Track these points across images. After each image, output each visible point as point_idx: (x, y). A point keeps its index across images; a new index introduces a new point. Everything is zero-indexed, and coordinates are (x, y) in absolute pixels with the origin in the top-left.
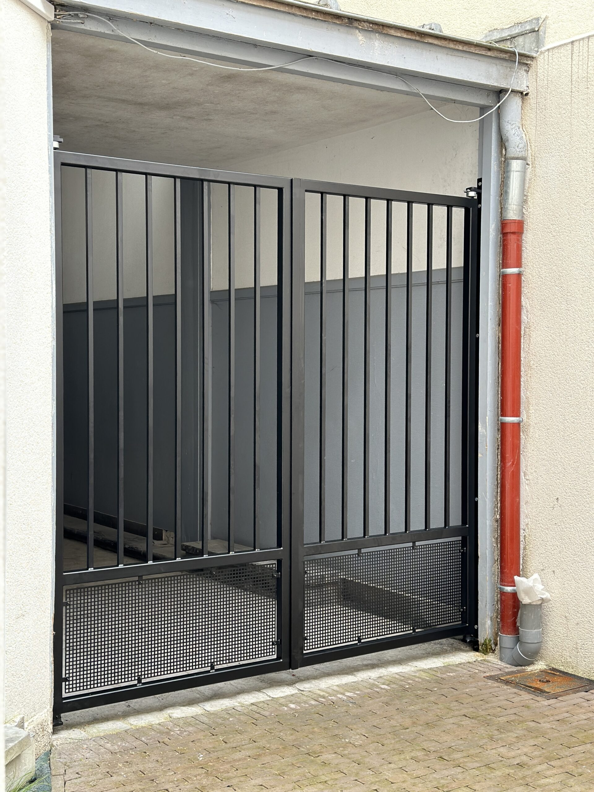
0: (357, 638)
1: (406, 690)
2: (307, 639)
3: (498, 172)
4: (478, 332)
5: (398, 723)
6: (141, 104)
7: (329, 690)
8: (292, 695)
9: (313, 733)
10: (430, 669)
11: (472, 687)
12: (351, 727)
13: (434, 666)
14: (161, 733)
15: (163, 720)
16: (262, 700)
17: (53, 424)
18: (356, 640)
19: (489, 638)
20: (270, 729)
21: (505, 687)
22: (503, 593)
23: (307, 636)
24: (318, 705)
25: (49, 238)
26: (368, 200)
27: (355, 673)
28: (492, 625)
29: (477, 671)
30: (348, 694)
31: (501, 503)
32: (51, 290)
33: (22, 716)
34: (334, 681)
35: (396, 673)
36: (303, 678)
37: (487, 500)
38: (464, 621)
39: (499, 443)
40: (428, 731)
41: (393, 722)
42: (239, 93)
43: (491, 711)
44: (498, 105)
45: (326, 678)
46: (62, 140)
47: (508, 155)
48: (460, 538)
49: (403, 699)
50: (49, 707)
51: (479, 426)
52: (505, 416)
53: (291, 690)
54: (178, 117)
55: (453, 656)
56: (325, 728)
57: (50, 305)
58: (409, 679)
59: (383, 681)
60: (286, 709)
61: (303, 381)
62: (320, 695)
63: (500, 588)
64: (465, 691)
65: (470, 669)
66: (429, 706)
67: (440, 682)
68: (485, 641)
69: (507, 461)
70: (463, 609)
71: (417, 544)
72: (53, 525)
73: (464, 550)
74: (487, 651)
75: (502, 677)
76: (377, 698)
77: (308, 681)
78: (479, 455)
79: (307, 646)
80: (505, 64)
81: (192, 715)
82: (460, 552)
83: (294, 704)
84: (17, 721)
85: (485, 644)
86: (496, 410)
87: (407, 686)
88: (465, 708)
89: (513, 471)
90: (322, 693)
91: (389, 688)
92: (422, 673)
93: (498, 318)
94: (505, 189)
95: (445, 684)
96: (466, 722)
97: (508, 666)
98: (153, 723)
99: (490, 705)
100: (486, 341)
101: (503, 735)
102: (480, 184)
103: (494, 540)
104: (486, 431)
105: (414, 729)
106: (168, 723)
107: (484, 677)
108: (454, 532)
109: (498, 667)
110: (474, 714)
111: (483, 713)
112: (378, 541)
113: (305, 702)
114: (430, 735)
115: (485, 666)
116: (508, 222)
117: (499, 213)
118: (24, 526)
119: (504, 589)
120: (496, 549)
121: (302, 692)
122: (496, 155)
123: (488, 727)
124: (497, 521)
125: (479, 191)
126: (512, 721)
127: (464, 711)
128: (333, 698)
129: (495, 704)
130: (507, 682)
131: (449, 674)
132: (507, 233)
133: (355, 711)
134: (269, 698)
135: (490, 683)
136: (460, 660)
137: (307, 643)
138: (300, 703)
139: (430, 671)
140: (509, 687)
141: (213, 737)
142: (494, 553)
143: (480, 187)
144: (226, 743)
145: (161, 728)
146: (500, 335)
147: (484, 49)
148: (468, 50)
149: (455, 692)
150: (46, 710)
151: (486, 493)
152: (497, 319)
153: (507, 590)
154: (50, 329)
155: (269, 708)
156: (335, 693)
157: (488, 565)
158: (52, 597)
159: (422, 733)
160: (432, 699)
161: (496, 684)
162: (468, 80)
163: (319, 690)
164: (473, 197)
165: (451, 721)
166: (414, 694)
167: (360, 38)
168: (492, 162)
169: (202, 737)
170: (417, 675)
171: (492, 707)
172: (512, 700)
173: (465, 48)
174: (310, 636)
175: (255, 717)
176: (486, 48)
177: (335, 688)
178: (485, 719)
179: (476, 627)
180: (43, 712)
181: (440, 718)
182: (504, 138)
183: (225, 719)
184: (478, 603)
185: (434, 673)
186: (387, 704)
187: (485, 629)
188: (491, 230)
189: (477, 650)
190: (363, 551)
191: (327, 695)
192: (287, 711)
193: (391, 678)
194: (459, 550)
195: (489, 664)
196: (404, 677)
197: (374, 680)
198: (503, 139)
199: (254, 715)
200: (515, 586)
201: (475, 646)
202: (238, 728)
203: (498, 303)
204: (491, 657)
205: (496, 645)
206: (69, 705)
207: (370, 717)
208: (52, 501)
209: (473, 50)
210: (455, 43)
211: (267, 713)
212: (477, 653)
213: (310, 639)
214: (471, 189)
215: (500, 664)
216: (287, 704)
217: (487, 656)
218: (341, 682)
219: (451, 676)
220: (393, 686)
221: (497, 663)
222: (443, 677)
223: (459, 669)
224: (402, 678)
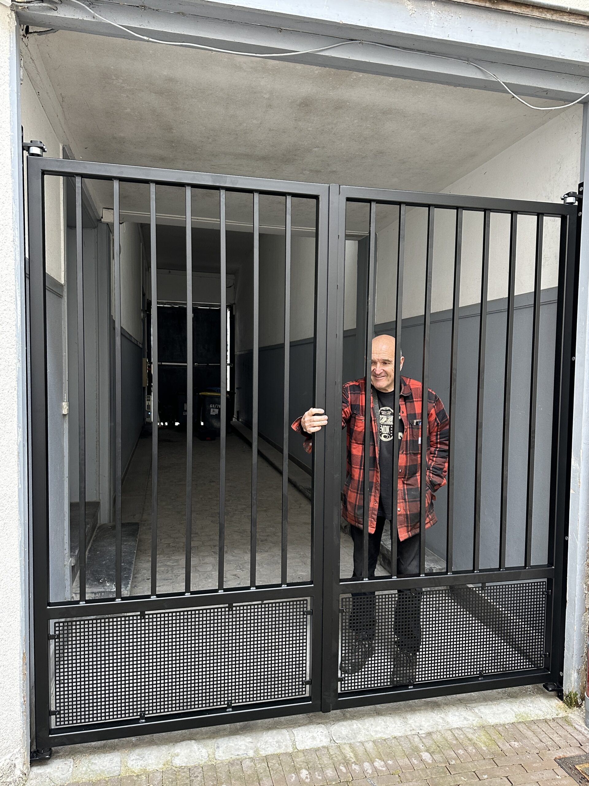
1: (448, 770)
4: (573, 354)
7: (361, 750)
8: (317, 750)
10: (495, 726)
13: (501, 719)
16: (282, 750)
19: (574, 692)
28: (579, 678)
29: (550, 743)
35: (451, 729)
37: (578, 542)
48: (544, 580)
51: (572, 460)
53: (323, 737)
55: (532, 702)
58: (462, 745)
60: (294, 778)
62: (345, 757)
65: (543, 736)
68: (570, 693)
71: (488, 584)
73: (548, 593)
74: (571, 705)
75: (578, 763)
78: (571, 491)
82: (543, 594)
83: (308, 769)
85: (570, 696)
87: (453, 762)
90: (350, 755)
91: (430, 761)
92: (483, 733)
95: (502, 768)
98: (148, 769)
100: (583, 364)
102: (581, 189)
104: (580, 465)
107: (555, 759)
108: (538, 571)
113: (322, 770)
115: (564, 733)
120: (587, 596)
121: (331, 744)
125: (579, 196)
128: (357, 768)
130: (581, 778)
134: (290, 749)
135: (560, 775)
136: (536, 713)
138: (315, 769)
139: (493, 732)
142: (585, 600)
143: (581, 193)
148: (559, 19)
150: (11, 754)
156: (364, 757)
157: (577, 614)
161: (568, 781)
162: (560, 57)
163: (351, 745)
164: (572, 203)
167: (410, 7)
170: (475, 736)
173: (556, 17)
179: (561, 673)
180: (4, 759)
184: (564, 650)
185: (497, 737)
187: (571, 679)
189: (561, 698)
191: (354, 760)
192: (292, 783)
193: (441, 739)
195: (570, 729)
196: (456, 740)
197: (421, 738)
201: (559, 694)
204: (575, 716)
205: (583, 700)
206: (58, 740)
210: (541, 10)
212: (561, 703)
214: (569, 195)
215: (583, 730)
216: (300, 769)
217: (570, 710)
218: (384, 733)
219: (515, 749)
220: (437, 757)
221: (580, 729)
222: (504, 748)
223: (529, 734)
224: (455, 742)
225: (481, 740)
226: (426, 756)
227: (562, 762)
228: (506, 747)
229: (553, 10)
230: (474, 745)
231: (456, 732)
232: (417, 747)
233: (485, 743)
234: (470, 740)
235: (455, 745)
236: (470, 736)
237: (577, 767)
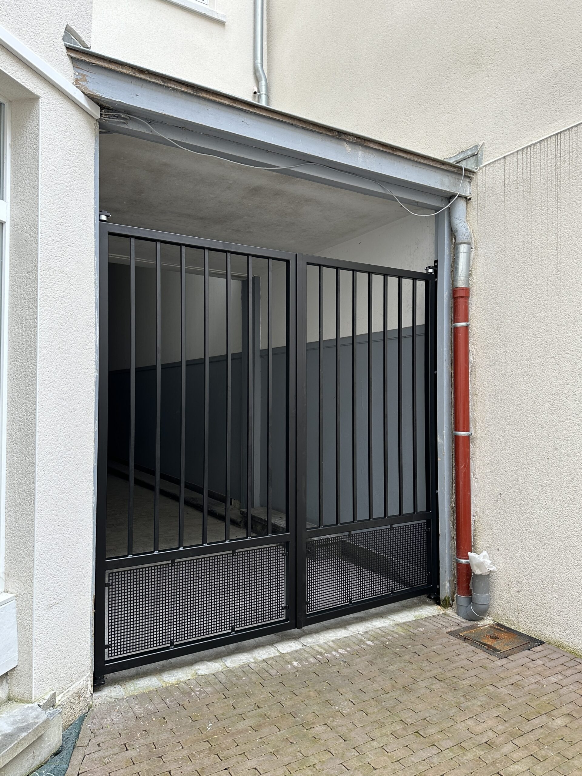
0: (348, 600)
1: (386, 647)
2: (309, 604)
3: (450, 255)
4: (436, 369)
5: (380, 686)
6: (202, 218)
7: (326, 647)
8: (297, 651)
9: (308, 697)
10: (405, 623)
11: (438, 645)
12: (340, 690)
13: (407, 620)
14: (184, 693)
15: (190, 677)
16: (273, 655)
17: (95, 439)
18: (348, 602)
19: (448, 596)
20: (274, 692)
21: (465, 644)
22: (459, 564)
23: (310, 601)
24: (316, 663)
25: (94, 289)
26: (355, 272)
27: (348, 627)
28: (450, 586)
29: (440, 626)
30: (341, 651)
31: (456, 496)
32: (94, 330)
33: (53, 692)
34: (331, 635)
35: (379, 628)
36: (307, 632)
37: (445, 492)
38: (429, 583)
39: (454, 451)
40: (405, 697)
41: (376, 686)
42: (266, 206)
43: (456, 673)
44: (448, 206)
45: (325, 632)
46: (109, 214)
47: (457, 242)
48: (425, 521)
49: (384, 657)
50: (89, 673)
51: (438, 438)
52: (458, 431)
53: (297, 645)
54: (230, 231)
55: (421, 609)
56: (320, 691)
57: (94, 343)
58: (389, 634)
59: (368, 636)
60: (290, 666)
61: (305, 405)
62: (318, 652)
63: (457, 560)
64: (432, 648)
65: (435, 623)
66: (405, 666)
67: (412, 637)
68: (445, 598)
69: (460, 464)
70: (429, 574)
71: (394, 526)
72: (94, 522)
73: (428, 530)
74: (446, 606)
75: (461, 632)
76: (364, 656)
77: (311, 635)
78: (439, 459)
79: (310, 609)
80: (454, 176)
81: (213, 672)
82: (425, 531)
83: (297, 661)
84: (47, 699)
85: (445, 600)
86: (451, 426)
87: (387, 643)
88: (435, 668)
89: (465, 473)
90: (320, 650)
91: (373, 645)
92: (399, 627)
93: (451, 359)
94: (455, 265)
95: (417, 641)
96: (437, 686)
97: (464, 620)
98: (181, 680)
99: (454, 665)
100: (442, 376)
101: (469, 703)
102: (436, 264)
103: (450, 522)
104: (443, 442)
105: (393, 694)
106: (193, 681)
107: (447, 633)
108: (421, 516)
109: (457, 621)
110: (442, 676)
111: (449, 675)
112: (364, 524)
113: (306, 660)
114: (406, 703)
115: (446, 620)
116: (458, 289)
117: (451, 284)
118: (59, 527)
119: (460, 561)
120: (452, 529)
121: (304, 647)
122: (448, 243)
123: (455, 693)
124: (453, 508)
125: (435, 268)
126: (474, 685)
127: (434, 673)
128: (328, 655)
129: (458, 664)
130: (465, 639)
131: (419, 629)
132: (457, 297)
133: (345, 671)
134: (278, 654)
135: (452, 639)
136: (426, 613)
137: (310, 606)
138: (301, 660)
139: (404, 626)
140: (467, 644)
141: (225, 700)
142: (451, 532)
143: (436, 266)
144: (234, 708)
145: (186, 687)
146: (453, 372)
147: (439, 163)
148: (427, 163)
149: (426, 650)
150: (86, 677)
151: (444, 487)
152: (450, 361)
153: (462, 562)
154: (94, 362)
155: (276, 666)
156: (330, 650)
157: (447, 541)
158: (92, 581)
159: (400, 699)
160: (407, 657)
161: (458, 641)
162: (428, 185)
163: (318, 645)
164: (431, 273)
165: (423, 684)
166: (393, 651)
167: (347, 148)
168: (445, 247)
169: (216, 701)
170: (395, 630)
171: (457, 668)
172: (472, 659)
173: (426, 162)
174: (312, 601)
175: (263, 676)
176: (441, 162)
177: (331, 644)
178: (451, 683)
179: (438, 587)
181: (415, 680)
182: (454, 230)
183: (239, 678)
184: (439, 569)
185: (408, 628)
186: (371, 663)
187: (445, 589)
188: (445, 296)
189: (439, 604)
190: (352, 532)
191: (324, 652)
192: (290, 669)
193: (375, 634)
194: (425, 529)
195: (450, 618)
196: (384, 633)
197: (362, 635)
198: (453, 231)
199: (263, 673)
200: (468, 559)
201: (437, 601)
202: (248, 690)
203: (450, 349)
204: (450, 611)
205: (453, 601)
206: (110, 668)
207: (356, 678)
208: (93, 503)
209: (431, 163)
210: (418, 157)
211: (273, 672)
212: (439, 607)
213: (312, 603)
214: (430, 267)
215: (457, 618)
216: (291, 662)
217: (446, 610)
218: (336, 636)
219: (421, 631)
220: (377, 642)
221: (455, 617)
222: (415, 632)
223: (426, 623)
224: (384, 634)
225: (400, 630)
226: (369, 643)
227: (451, 633)
228: (416, 631)
229: (425, 158)
230: (396, 633)
231: (382, 629)
232: (361, 640)
233: (402, 631)
234: (393, 631)
235: (384, 635)
236: (392, 630)
237: (460, 634)
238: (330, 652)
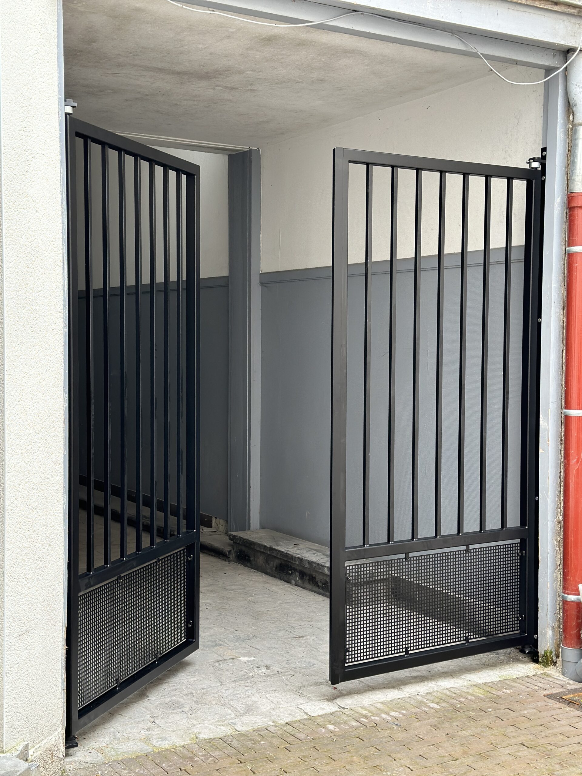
0: (404, 650)
1: (457, 710)
2: (349, 652)
3: (565, 140)
4: (540, 316)
5: (447, 753)
7: (373, 709)
8: (332, 714)
9: (351, 762)
10: (485, 684)
11: (530, 708)
12: (394, 756)
13: (488, 680)
14: (184, 757)
15: (189, 742)
16: (299, 718)
17: (65, 419)
18: (403, 652)
19: (550, 650)
20: (304, 757)
21: (568, 709)
22: (565, 602)
23: (349, 648)
24: (359, 727)
27: (402, 687)
28: (553, 635)
29: (537, 688)
30: (393, 714)
31: (564, 503)
32: (62, 271)
33: (26, 743)
34: (379, 696)
35: (447, 689)
36: (345, 692)
37: (549, 500)
38: (523, 631)
39: (563, 438)
40: (481, 764)
41: (441, 751)
43: (552, 739)
44: (565, 66)
45: (371, 693)
46: (75, 104)
47: (577, 121)
48: (518, 541)
49: (453, 722)
50: (61, 728)
51: (541, 419)
52: (570, 409)
53: (331, 707)
55: (510, 668)
56: (366, 757)
57: (61, 287)
58: (461, 696)
59: (432, 698)
60: (323, 730)
61: (345, 371)
62: (362, 714)
63: (563, 596)
64: (522, 712)
65: (528, 685)
66: (482, 731)
67: (495, 700)
68: (546, 653)
69: (571, 457)
70: (522, 617)
71: (471, 547)
73: (522, 554)
74: (547, 664)
75: (564, 695)
76: (425, 720)
77: (350, 696)
78: (541, 451)
79: (349, 659)
80: (573, 20)
81: (219, 736)
82: (518, 555)
83: (333, 724)
84: (20, 749)
85: (545, 656)
86: (560, 401)
87: (459, 706)
88: (524, 734)
89: (578, 469)
90: (364, 712)
91: (439, 707)
92: (475, 689)
93: (562, 301)
94: (572, 158)
95: (501, 704)
96: (524, 752)
97: (572, 682)
98: (177, 745)
99: (550, 731)
100: (549, 326)
101: (566, 771)
102: (544, 154)
103: (555, 543)
104: (548, 424)
105: (465, 760)
106: (193, 745)
107: (544, 696)
108: (512, 533)
109: (561, 682)
110: (533, 743)
111: (544, 741)
112: (427, 544)
113: (346, 723)
114: (482, 770)
115: (546, 682)
116: (576, 195)
117: (565, 186)
119: (566, 597)
120: (558, 553)
121: (343, 710)
122: (562, 121)
123: (549, 760)
124: (560, 523)
125: (543, 161)
126: (575, 753)
127: (522, 739)
128: (376, 718)
129: (556, 730)
130: (570, 703)
131: (505, 691)
132: (574, 207)
133: (400, 736)
134: (306, 717)
135: (551, 702)
136: (518, 673)
137: (349, 655)
138: (339, 723)
139: (484, 687)
140: (572, 709)
141: (241, 765)
142: (556, 557)
143: (544, 158)
144: (254, 773)
145: (185, 752)
146: (565, 320)
149: (512, 714)
150: (57, 733)
151: (547, 492)
152: (562, 303)
153: (570, 599)
154: (62, 314)
155: (305, 730)
156: (379, 712)
157: (549, 571)
158: (64, 608)
159: (474, 765)
160: (486, 722)
161: (559, 705)
162: (532, 37)
163: (361, 707)
164: (536, 168)
165: (507, 751)
166: (466, 715)
168: (558, 129)
169: (228, 765)
170: (470, 691)
171: (555, 735)
172: (576, 725)
174: (352, 647)
175: (288, 740)
176: (552, 2)
177: (379, 706)
178: (544, 749)
179: (535, 636)
180: (53, 735)
181: (495, 747)
182: (571, 102)
183: (255, 742)
184: (538, 611)
185: (489, 689)
186: (436, 727)
187: (546, 639)
188: (556, 204)
189: (536, 661)
190: (411, 555)
191: (370, 714)
192: (324, 733)
193: (441, 695)
194: (518, 553)
195: (550, 679)
196: (457, 695)
197: (423, 697)
198: (571, 104)
199: (288, 737)
200: (579, 595)
201: (535, 658)
202: (269, 755)
203: (563, 284)
204: (552, 671)
205: (558, 657)
207: (415, 744)
208: (64, 503)
209: (537, 4)
211: (302, 736)
212: (537, 665)
213: (352, 651)
214: (534, 159)
215: (562, 679)
216: (326, 725)
217: (547, 669)
218: (386, 698)
219: (508, 694)
220: (443, 705)
221: (559, 678)
222: (498, 694)
223: (515, 684)
224: (454, 695)
225: (478, 692)
226: (432, 705)
227: (550, 696)
228: (500, 693)
230: (472, 695)
231: (451, 690)
232: (422, 702)
233: (480, 693)
234: (467, 693)
235: (455, 697)
236: (466, 691)
237: (564, 697)
238: (378, 715)
